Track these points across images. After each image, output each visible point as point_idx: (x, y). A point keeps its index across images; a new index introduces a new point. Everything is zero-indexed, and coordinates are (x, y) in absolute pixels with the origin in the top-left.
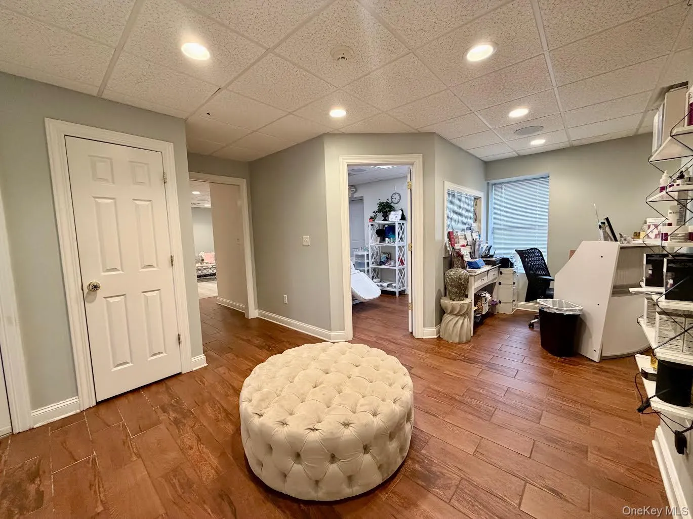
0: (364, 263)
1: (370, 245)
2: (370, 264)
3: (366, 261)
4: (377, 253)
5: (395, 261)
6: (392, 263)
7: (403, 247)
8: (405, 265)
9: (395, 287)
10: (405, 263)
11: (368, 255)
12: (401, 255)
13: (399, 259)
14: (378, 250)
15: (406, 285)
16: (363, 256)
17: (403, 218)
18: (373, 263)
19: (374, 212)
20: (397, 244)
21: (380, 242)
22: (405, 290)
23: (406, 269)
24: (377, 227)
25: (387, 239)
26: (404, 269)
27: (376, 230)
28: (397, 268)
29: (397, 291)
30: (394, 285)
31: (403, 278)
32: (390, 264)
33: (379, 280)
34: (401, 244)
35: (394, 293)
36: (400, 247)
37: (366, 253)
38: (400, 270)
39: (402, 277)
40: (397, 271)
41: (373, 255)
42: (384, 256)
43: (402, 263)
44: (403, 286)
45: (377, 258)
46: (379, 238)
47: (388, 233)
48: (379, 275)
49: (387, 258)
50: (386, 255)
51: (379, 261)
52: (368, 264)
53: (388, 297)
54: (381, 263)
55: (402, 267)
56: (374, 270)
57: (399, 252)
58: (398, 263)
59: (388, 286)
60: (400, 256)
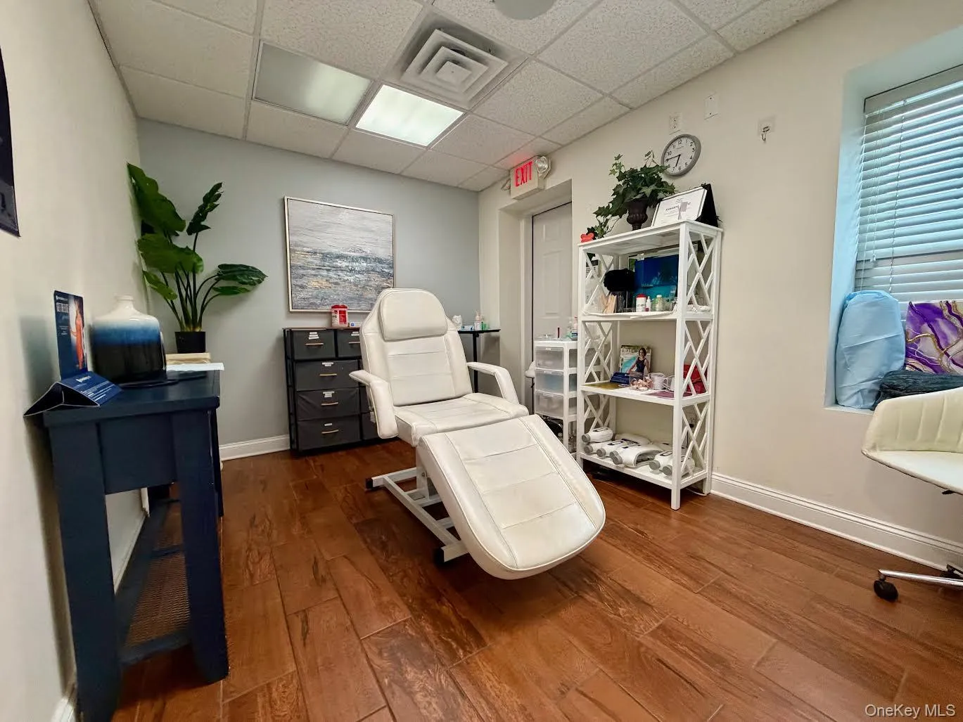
0: (561, 378)
1: (581, 319)
2: (581, 379)
3: (566, 371)
4: (607, 346)
5: (671, 374)
6: (658, 380)
7: (705, 324)
8: (709, 392)
9: (668, 471)
10: (709, 383)
11: (573, 353)
12: (697, 353)
13: (686, 368)
14: (610, 337)
15: (706, 462)
16: (556, 355)
17: (709, 215)
18: (590, 379)
19: (599, 213)
20: (681, 312)
21: (617, 310)
22: (702, 482)
23: (709, 408)
24: (608, 263)
25: (640, 301)
26: (702, 406)
27: (604, 272)
28: (677, 403)
29: (674, 485)
30: (661, 460)
31: (699, 439)
32: (650, 386)
33: (609, 432)
34: (698, 313)
35: (664, 494)
36: (691, 324)
37: (566, 345)
38: (689, 410)
39: (694, 435)
40: (678, 416)
41: (591, 352)
42: (629, 357)
43: (698, 383)
44: (699, 466)
45: (604, 363)
46: (613, 300)
47: (649, 281)
48: (611, 417)
49: (640, 365)
50: (636, 354)
51: (611, 373)
52: (573, 379)
53: (638, 505)
54: (620, 379)
55: (695, 398)
56: (595, 399)
57: (690, 343)
58: (680, 383)
59: (641, 459)
60: (690, 355)
